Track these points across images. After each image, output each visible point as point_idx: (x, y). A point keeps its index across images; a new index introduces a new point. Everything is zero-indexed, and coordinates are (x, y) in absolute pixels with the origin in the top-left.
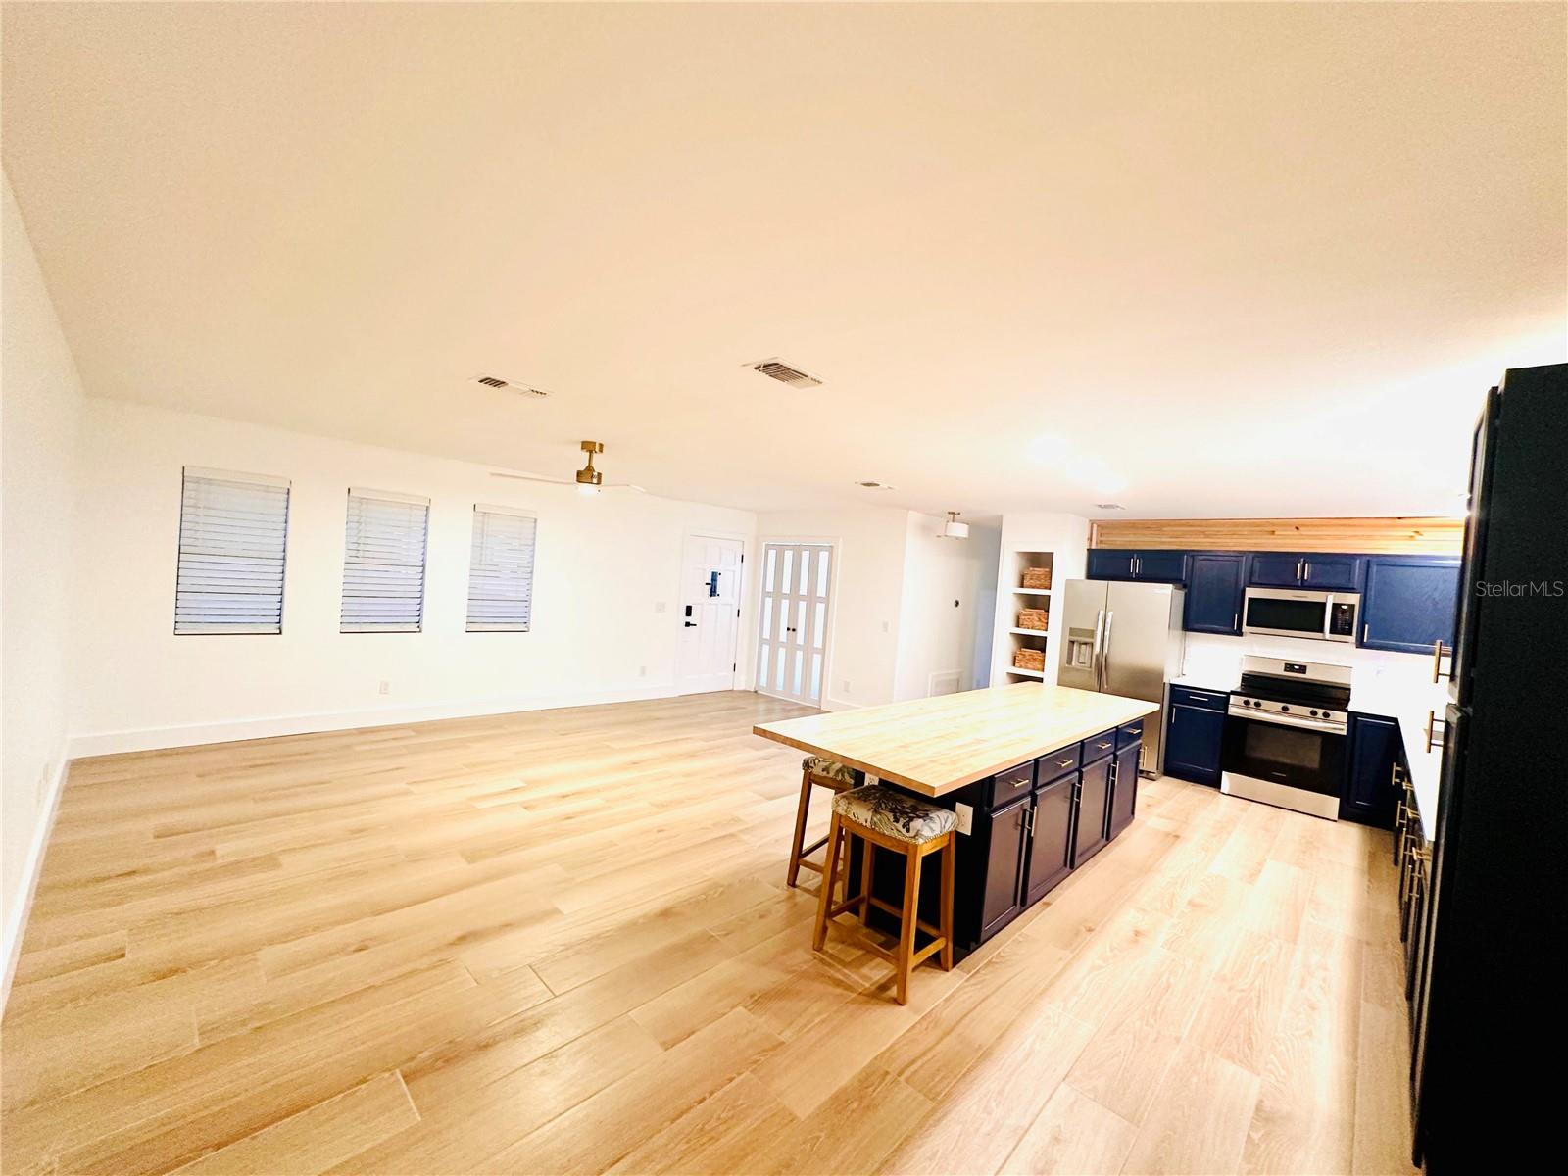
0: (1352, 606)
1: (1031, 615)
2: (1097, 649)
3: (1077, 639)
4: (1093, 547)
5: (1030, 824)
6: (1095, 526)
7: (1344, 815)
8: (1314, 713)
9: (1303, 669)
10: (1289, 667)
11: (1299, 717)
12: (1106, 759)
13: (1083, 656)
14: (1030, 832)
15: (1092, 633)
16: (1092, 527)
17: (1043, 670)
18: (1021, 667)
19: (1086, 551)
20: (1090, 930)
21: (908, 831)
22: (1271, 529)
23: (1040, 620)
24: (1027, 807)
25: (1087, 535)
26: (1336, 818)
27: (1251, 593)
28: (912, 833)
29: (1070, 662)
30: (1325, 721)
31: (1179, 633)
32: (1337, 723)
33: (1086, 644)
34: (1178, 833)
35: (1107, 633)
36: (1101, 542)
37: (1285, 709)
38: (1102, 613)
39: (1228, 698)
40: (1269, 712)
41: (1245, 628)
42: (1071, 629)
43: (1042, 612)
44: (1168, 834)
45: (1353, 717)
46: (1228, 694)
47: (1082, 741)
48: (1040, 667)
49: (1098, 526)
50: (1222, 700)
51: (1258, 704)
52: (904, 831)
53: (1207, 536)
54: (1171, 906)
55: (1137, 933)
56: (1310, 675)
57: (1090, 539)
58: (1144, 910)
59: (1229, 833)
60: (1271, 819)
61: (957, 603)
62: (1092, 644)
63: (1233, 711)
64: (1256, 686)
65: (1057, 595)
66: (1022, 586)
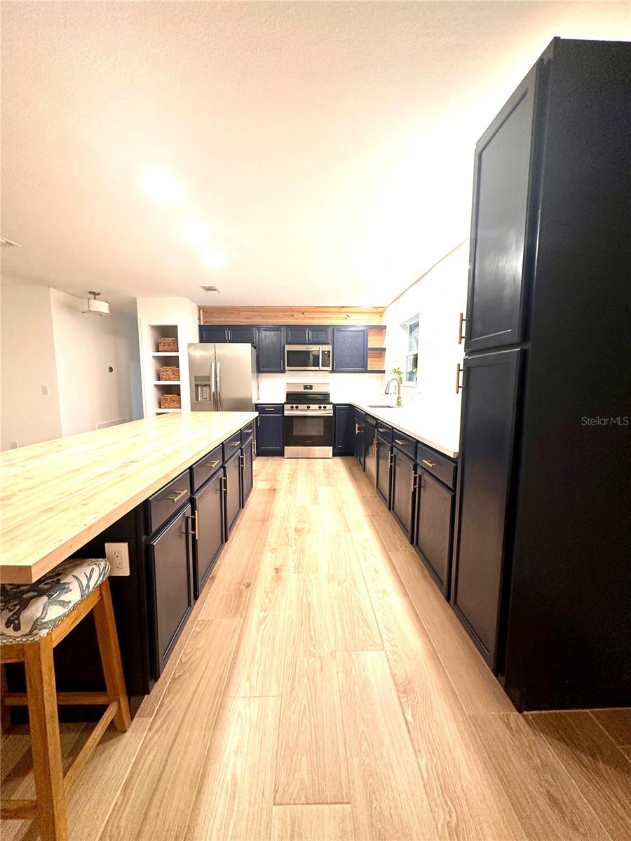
0: (329, 352)
1: (168, 371)
2: (213, 389)
3: (200, 383)
4: (202, 324)
5: (194, 529)
6: (201, 311)
7: (334, 455)
8: (320, 407)
9: (311, 387)
10: (306, 387)
11: (314, 410)
12: (236, 454)
13: (204, 394)
14: (194, 536)
15: (209, 378)
16: (200, 312)
17: (180, 408)
18: (165, 408)
19: (198, 327)
20: (248, 586)
21: (17, 628)
22: (292, 314)
23: (174, 374)
24: (189, 514)
25: (197, 316)
26: (331, 456)
27: (288, 348)
28: (25, 629)
29: (197, 399)
30: (324, 410)
31: (255, 375)
32: (328, 411)
33: (205, 385)
34: (274, 487)
35: (218, 379)
36: (206, 322)
37: (308, 407)
38: (213, 364)
39: (283, 407)
40: (302, 411)
41: (287, 368)
42: (195, 377)
43: (174, 368)
44: (270, 490)
45: (334, 405)
46: (283, 405)
47: (222, 443)
48: (178, 405)
49: (203, 311)
50: (280, 408)
51: (297, 407)
52: (10, 631)
53: (263, 318)
54: (288, 538)
55: (277, 570)
56: (315, 390)
57: (199, 319)
58: (274, 549)
59: (297, 479)
60: (309, 465)
61: (111, 370)
62: (210, 385)
63: (287, 413)
64: (293, 398)
65: (183, 355)
66: (158, 351)
